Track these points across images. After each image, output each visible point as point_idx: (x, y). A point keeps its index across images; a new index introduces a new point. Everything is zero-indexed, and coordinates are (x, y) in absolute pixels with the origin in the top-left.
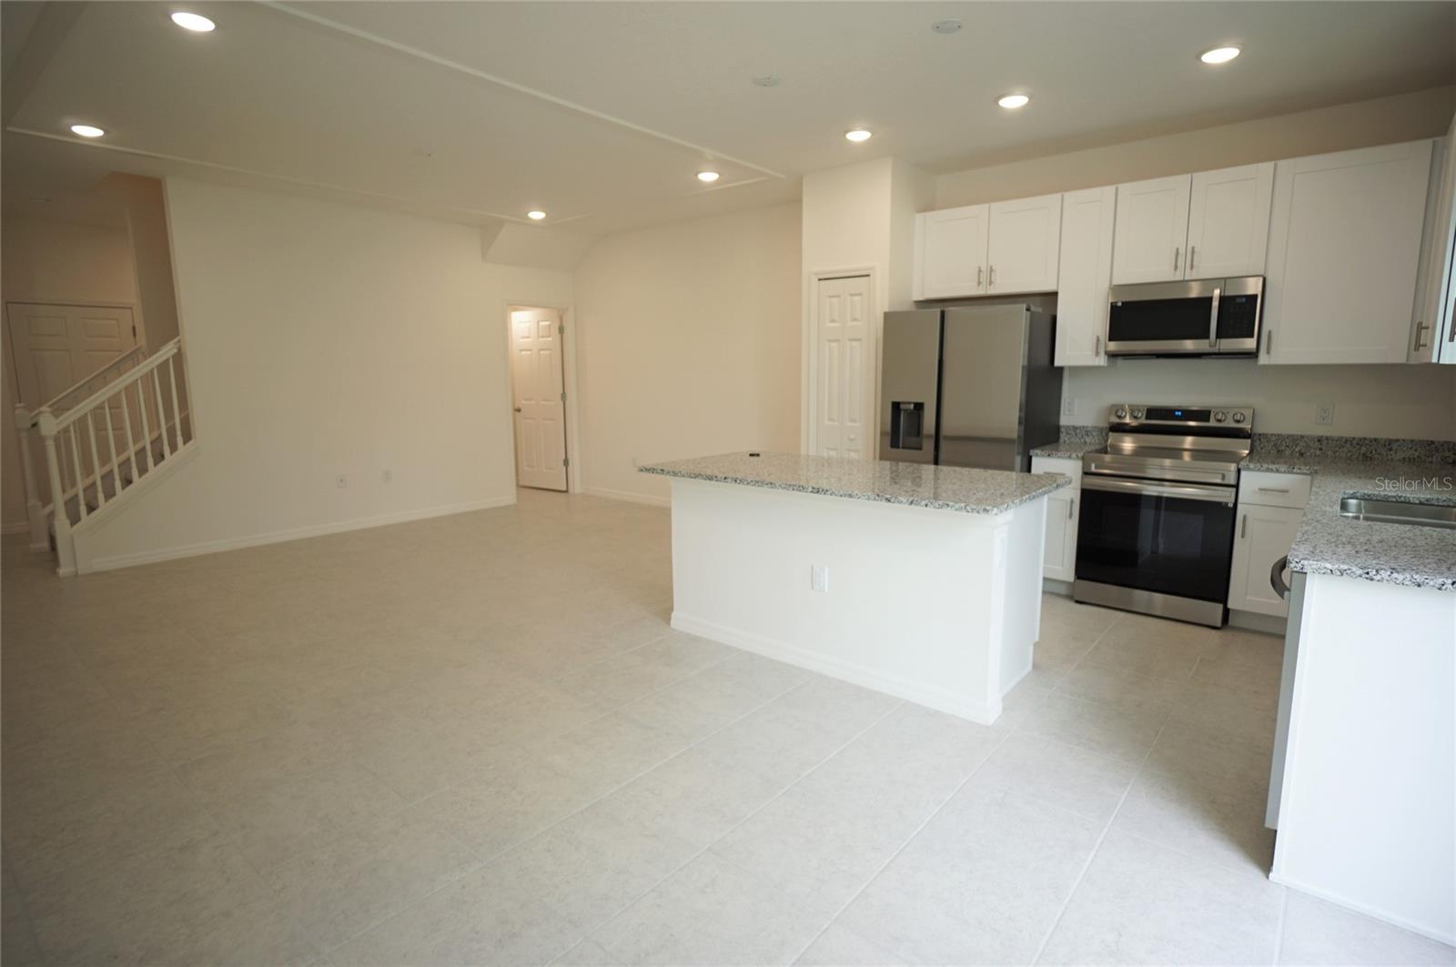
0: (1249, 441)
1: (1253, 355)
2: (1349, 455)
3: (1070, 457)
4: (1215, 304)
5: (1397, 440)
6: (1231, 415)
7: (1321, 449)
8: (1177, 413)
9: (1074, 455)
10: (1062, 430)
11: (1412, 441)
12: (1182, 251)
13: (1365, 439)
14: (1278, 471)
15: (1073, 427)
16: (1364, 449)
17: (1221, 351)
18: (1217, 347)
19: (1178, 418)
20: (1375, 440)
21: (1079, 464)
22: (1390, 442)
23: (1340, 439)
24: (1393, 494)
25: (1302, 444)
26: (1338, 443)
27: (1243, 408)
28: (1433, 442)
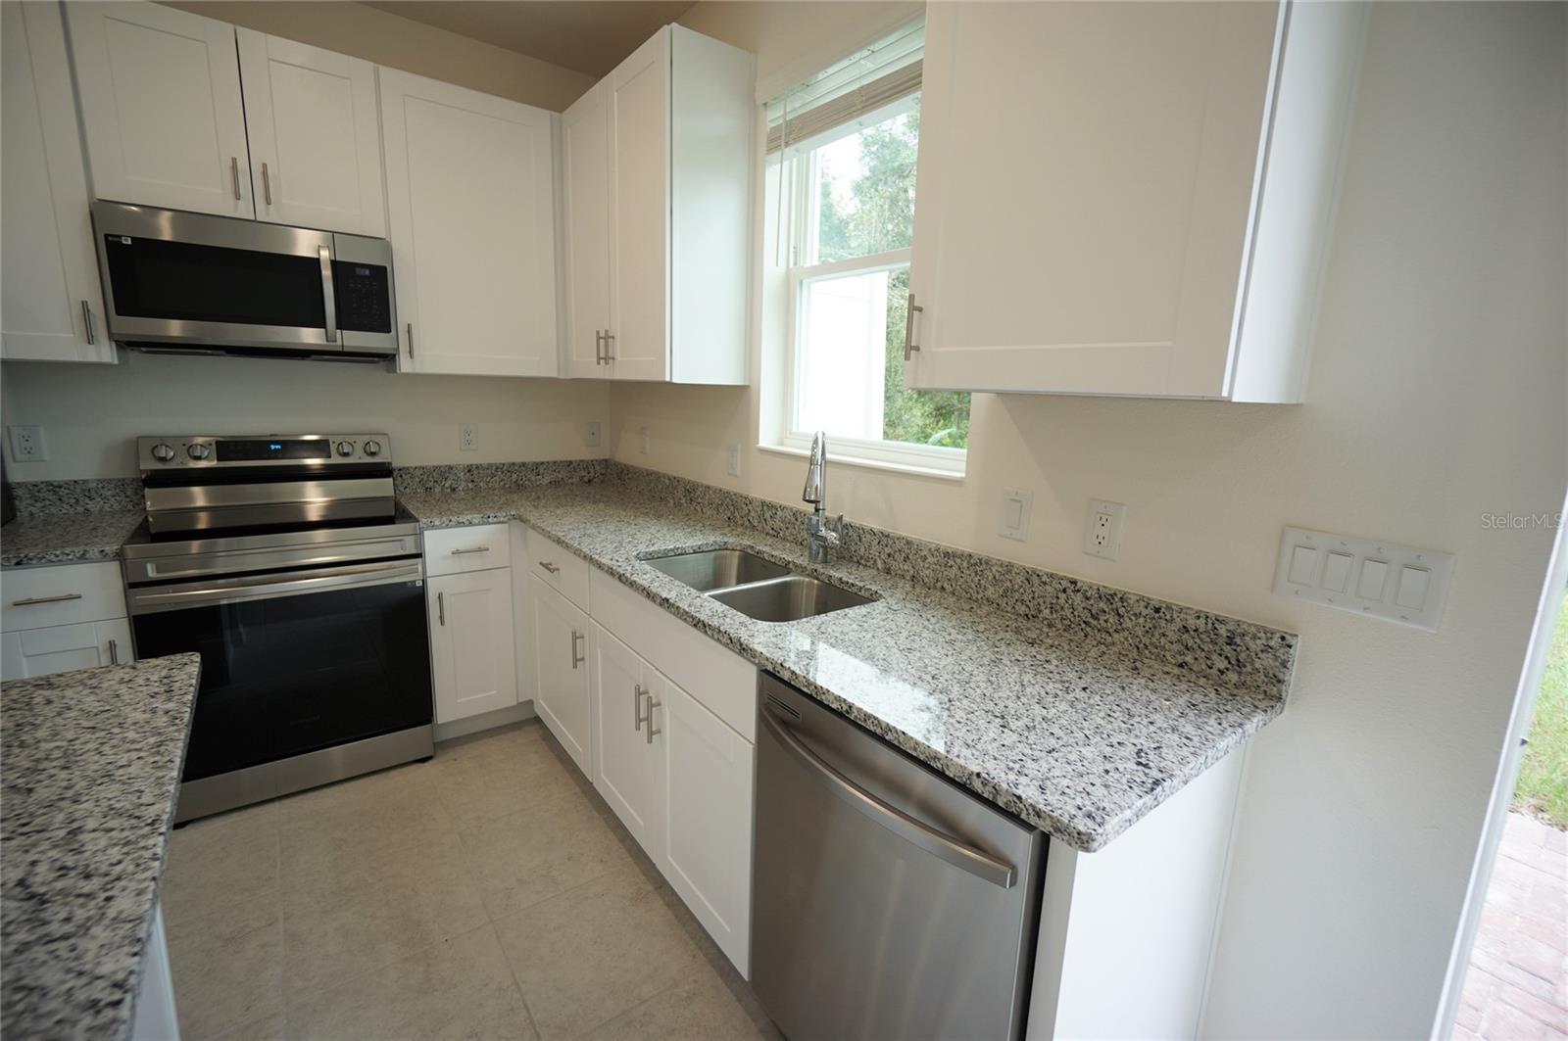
0: (391, 479)
1: (388, 359)
2: (502, 483)
3: (83, 558)
4: (327, 273)
5: (543, 463)
6: (362, 445)
7: (473, 481)
8: (273, 447)
9: (93, 552)
10: (20, 492)
11: (555, 462)
12: (242, 164)
13: (514, 464)
14: (471, 524)
15: (48, 484)
16: (514, 476)
17: (346, 350)
18: (339, 343)
19: (276, 455)
20: (524, 464)
21: (114, 567)
22: (538, 465)
23: (489, 466)
24: (672, 547)
25: (452, 477)
26: (489, 472)
27: (374, 434)
28: (571, 462)
